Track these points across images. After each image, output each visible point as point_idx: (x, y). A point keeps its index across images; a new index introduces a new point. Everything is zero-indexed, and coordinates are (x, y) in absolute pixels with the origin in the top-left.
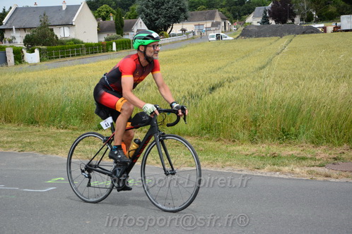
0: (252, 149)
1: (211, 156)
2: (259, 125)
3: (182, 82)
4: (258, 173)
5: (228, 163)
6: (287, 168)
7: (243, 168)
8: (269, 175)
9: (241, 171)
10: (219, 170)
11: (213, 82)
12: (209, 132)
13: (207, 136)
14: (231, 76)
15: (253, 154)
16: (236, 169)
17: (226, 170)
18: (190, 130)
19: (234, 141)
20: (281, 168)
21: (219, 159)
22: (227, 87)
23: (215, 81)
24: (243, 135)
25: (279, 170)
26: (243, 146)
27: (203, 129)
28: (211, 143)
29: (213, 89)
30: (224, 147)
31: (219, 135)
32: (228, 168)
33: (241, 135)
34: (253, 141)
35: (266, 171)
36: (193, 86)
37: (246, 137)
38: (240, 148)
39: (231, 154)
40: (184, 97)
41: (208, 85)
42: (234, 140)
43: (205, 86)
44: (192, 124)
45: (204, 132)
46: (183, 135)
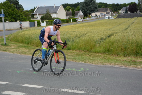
0: (125, 59)
1: (110, 61)
2: (127, 50)
3: (98, 34)
4: (128, 68)
5: (117, 64)
6: (139, 66)
7: (122, 66)
8: (133, 68)
9: (122, 67)
10: (113, 66)
12: (108, 52)
13: (108, 53)
14: (115, 32)
15: (125, 61)
16: (120, 66)
17: (116, 66)
18: (101, 51)
20: (137, 66)
21: (113, 62)
22: (114, 36)
23: (110, 33)
24: (121, 53)
25: (136, 67)
26: (121, 58)
27: (106, 51)
28: (109, 56)
29: (109, 36)
30: (114, 58)
31: (112, 53)
32: (117, 65)
34: (125, 55)
35: (131, 67)
36: (102, 35)
37: (122, 54)
39: (117, 60)
40: (99, 39)
41: (107, 35)
42: (117, 55)
43: (106, 35)
44: (102, 49)
45: (106, 52)
46: (99, 53)
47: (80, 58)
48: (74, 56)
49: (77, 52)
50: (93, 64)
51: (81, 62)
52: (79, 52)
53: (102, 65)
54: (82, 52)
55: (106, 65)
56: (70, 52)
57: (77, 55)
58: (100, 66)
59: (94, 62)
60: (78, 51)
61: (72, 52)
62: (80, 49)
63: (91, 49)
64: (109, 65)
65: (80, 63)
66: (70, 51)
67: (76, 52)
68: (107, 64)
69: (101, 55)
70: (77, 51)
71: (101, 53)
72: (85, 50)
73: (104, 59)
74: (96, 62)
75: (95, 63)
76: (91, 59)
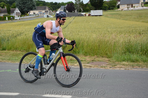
47: (16, 58)
48: (10, 56)
49: (13, 52)
52: (15, 52)
54: (19, 52)
56: (6, 53)
57: (13, 55)
60: (14, 51)
61: (8, 53)
62: (16, 49)
63: (29, 48)
66: (5, 51)
67: (12, 52)
70: (13, 51)
72: (22, 50)
76: (28, 59)
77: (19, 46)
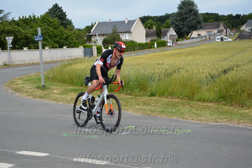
1: (229, 116)
3: (204, 67)
5: (242, 121)
10: (236, 126)
11: (224, 68)
12: (224, 100)
13: (223, 102)
14: (236, 64)
16: (248, 126)
17: (241, 125)
18: (211, 98)
19: (242, 106)
21: (235, 118)
22: (235, 71)
23: (226, 65)
26: (249, 110)
27: (220, 98)
28: (227, 107)
29: (225, 72)
30: (236, 110)
31: (232, 102)
32: (242, 125)
33: (248, 103)
36: (212, 70)
37: (251, 104)
38: (247, 111)
39: (243, 116)
40: (206, 77)
43: (220, 70)
44: (213, 94)
45: (221, 100)
46: (207, 101)
47: (174, 110)
48: (163, 106)
49: (167, 100)
50: (198, 122)
51: (175, 118)
52: (171, 100)
53: (215, 124)
54: (176, 100)
55: (221, 124)
56: (156, 100)
57: (167, 105)
58: (211, 125)
59: (199, 118)
60: (169, 97)
61: (159, 101)
62: (173, 95)
63: (193, 94)
64: (228, 124)
65: (174, 120)
66: (155, 98)
67: (165, 100)
68: (224, 122)
69: (211, 105)
70: (167, 98)
71: (211, 102)
72: (181, 97)
73: (218, 112)
74: (203, 118)
75: (201, 120)
76: (193, 113)
77: (177, 89)
